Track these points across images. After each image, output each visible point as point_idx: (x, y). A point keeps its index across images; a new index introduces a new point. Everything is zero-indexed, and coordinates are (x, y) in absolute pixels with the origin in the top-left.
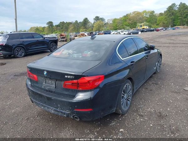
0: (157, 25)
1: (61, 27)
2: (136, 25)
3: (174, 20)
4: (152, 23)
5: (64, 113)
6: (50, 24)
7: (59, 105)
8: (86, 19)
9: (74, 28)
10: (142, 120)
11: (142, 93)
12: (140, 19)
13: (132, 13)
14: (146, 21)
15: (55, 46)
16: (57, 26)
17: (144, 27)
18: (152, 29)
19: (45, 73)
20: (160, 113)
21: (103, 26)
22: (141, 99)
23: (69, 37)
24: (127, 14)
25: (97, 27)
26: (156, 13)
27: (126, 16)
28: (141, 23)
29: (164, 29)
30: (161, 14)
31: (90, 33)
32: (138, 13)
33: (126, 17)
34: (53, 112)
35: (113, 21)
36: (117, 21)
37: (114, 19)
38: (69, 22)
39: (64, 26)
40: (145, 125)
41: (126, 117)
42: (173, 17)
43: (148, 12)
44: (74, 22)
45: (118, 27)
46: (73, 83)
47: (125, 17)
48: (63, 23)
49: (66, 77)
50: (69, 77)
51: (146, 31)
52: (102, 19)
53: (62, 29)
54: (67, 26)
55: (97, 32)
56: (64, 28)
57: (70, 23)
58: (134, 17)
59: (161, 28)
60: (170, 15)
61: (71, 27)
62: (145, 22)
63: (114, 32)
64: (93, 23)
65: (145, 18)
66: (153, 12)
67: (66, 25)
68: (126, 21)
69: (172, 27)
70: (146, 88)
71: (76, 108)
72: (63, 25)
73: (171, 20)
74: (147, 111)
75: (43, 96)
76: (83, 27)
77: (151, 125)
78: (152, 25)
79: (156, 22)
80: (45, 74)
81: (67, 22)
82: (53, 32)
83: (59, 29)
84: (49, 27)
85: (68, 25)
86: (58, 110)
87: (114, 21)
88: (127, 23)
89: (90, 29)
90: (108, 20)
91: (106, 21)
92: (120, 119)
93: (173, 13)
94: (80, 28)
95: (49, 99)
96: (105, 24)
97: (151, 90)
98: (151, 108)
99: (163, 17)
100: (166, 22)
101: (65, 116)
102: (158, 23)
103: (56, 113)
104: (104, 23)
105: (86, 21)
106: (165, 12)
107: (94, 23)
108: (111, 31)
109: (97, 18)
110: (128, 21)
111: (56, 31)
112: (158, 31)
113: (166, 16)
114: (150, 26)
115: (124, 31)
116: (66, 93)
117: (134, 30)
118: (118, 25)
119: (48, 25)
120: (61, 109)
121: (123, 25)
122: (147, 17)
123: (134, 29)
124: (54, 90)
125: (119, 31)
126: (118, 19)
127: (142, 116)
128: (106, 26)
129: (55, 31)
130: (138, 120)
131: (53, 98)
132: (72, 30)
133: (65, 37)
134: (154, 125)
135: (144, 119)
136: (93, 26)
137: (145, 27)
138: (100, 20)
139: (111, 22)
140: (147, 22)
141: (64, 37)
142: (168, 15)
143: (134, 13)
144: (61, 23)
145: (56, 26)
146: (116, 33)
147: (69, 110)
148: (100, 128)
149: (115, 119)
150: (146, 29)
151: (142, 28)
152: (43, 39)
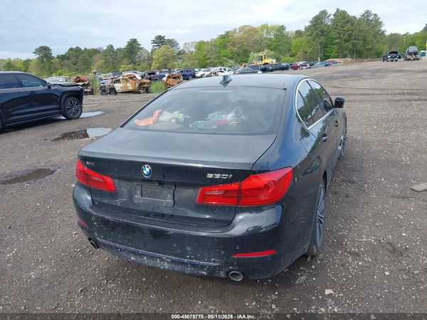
0: (292, 56)
1: (73, 59)
2: (248, 57)
3: (325, 46)
4: (281, 52)
5: (202, 267)
6: (44, 52)
7: (189, 248)
8: (134, 41)
9: (105, 63)
10: (360, 263)
11: (332, 204)
12: (256, 42)
13: (238, 30)
14: (268, 46)
15: (77, 104)
16: (62, 58)
17: (266, 61)
18: (284, 64)
19: (148, 170)
20: (390, 244)
21: (174, 59)
22: (336, 217)
23: (98, 84)
24: (228, 32)
25: (161, 60)
26: (287, 30)
27: (225, 35)
28: (259, 51)
29: (308, 66)
30: (299, 33)
31: (150, 74)
32: (250, 30)
33: (226, 39)
34: (166, 266)
35: (196, 48)
36: (206, 47)
37: (199, 43)
38: (93, 49)
39: (79, 59)
40: (373, 276)
41: (322, 260)
42: (323, 39)
43: (273, 28)
44: (105, 48)
45: (209, 61)
46: (226, 191)
47: (223, 37)
48: (78, 50)
49: (210, 176)
50: (218, 176)
51: (272, 70)
52: (172, 43)
53: (75, 64)
54: (88, 58)
55: (166, 72)
56: (80, 62)
57: (96, 52)
58: (243, 38)
59: (301, 63)
60: (317, 36)
61: (98, 61)
62: (266, 50)
63: (203, 73)
64: (150, 51)
65: (266, 41)
66: (283, 28)
67: (85, 54)
68: (225, 47)
69: (322, 60)
70: (336, 193)
71: (236, 252)
72: (76, 56)
73: (319, 47)
74: (361, 242)
75: (140, 229)
76: (126, 61)
77: (387, 273)
78: (281, 56)
79: (289, 50)
80: (145, 172)
81: (88, 48)
82: (51, 73)
83: (68, 66)
84: (41, 60)
85: (90, 56)
86: (186, 261)
87: (200, 45)
88: (227, 51)
89: (144, 65)
90: (186, 44)
91: (181, 47)
92: (313, 267)
93: (322, 31)
94: (119, 62)
95: (157, 235)
96: (180, 53)
97: (347, 197)
98: (368, 236)
99: (304, 39)
100: (310, 50)
101: (204, 273)
102: (294, 51)
103: (178, 268)
104: (177, 51)
105: (133, 46)
106: (307, 29)
107: (152, 52)
108: (196, 70)
109: (160, 40)
110: (230, 48)
111: (60, 71)
112: (295, 68)
113: (310, 37)
114: (278, 60)
115: (225, 70)
116: (207, 217)
117: (247, 67)
118: (208, 57)
119: (38, 56)
120: (196, 258)
121: (219, 57)
122: (270, 39)
123: (245, 66)
124: (170, 212)
125: (213, 69)
126: (208, 42)
127: (356, 254)
128: (180, 58)
129: (56, 69)
130: (353, 266)
131: (172, 230)
132: (101, 67)
133: (88, 85)
134: (391, 272)
135: (364, 261)
136: (150, 59)
137: (269, 61)
138: (166, 44)
139: (193, 49)
140: (271, 50)
141: (86, 83)
142: (314, 35)
143: (242, 28)
144: (71, 49)
145: (58, 57)
146: (208, 73)
147: (218, 258)
148: (277, 293)
149: (301, 268)
150: (271, 65)
151: (263, 62)
152: (46, 87)
